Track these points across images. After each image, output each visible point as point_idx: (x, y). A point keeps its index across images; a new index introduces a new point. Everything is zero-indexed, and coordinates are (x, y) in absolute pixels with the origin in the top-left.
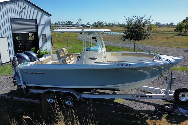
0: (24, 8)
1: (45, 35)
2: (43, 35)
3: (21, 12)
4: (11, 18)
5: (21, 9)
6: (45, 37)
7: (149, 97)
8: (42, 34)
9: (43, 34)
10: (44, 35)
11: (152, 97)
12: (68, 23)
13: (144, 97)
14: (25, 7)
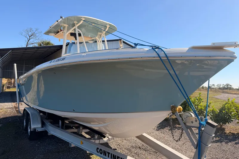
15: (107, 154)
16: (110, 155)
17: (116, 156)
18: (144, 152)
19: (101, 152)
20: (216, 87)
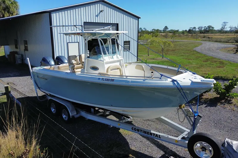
0: (101, 11)
1: (129, 42)
2: (125, 42)
3: (97, 16)
4: (84, 22)
5: (99, 12)
6: (129, 44)
7: (155, 135)
8: (124, 40)
9: (126, 40)
10: (127, 42)
11: (159, 137)
12: (207, 28)
13: (148, 134)
14: (103, 9)
15: (140, 131)
16: (142, 132)
17: (146, 132)
18: (153, 123)
19: (135, 129)
20: (197, 30)
